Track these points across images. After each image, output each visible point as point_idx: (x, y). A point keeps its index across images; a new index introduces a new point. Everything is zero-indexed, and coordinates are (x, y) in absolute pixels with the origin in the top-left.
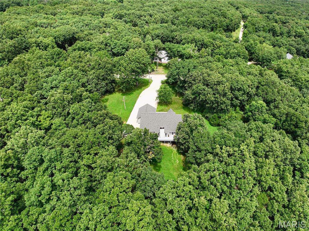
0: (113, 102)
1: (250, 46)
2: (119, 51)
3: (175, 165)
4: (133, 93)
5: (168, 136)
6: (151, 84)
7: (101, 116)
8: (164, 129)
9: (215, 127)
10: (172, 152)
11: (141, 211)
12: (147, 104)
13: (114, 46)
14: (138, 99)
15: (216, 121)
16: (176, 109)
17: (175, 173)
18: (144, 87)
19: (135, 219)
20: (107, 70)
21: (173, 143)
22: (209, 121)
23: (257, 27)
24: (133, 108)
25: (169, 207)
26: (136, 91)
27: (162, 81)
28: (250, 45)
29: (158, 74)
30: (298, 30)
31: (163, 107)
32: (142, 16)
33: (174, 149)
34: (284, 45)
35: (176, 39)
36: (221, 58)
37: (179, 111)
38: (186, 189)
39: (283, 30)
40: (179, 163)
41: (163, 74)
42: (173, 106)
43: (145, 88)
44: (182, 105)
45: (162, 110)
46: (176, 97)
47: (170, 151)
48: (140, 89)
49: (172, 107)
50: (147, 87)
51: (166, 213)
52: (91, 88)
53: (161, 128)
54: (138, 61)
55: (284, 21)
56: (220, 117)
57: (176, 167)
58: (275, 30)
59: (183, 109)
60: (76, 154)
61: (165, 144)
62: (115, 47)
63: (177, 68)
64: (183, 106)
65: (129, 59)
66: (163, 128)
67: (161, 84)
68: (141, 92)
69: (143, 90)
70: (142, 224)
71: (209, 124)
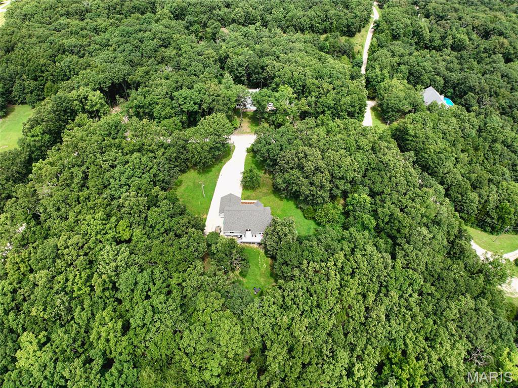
0: (188, 185)
1: (374, 79)
2: (190, 108)
3: (262, 269)
4: (211, 170)
5: (255, 236)
6: (234, 152)
7: (183, 226)
8: (250, 232)
9: (310, 221)
10: (259, 254)
11: (231, 330)
12: (231, 194)
13: (182, 101)
14: (219, 180)
15: (310, 214)
16: (265, 194)
17: (262, 279)
18: (224, 158)
19: (227, 337)
20: (179, 148)
21: (260, 244)
22: (303, 212)
23: (394, 27)
24: (213, 194)
25: (255, 325)
26: (216, 166)
27: (248, 149)
28: (374, 77)
29: (243, 133)
30: (458, 36)
31: (249, 193)
32: (214, 8)
33: (262, 251)
34: (426, 72)
35: (268, 71)
36: (325, 121)
37: (268, 197)
38: (271, 310)
39: (434, 36)
40: (266, 267)
41: (249, 133)
42: (261, 190)
43: (227, 161)
44: (272, 187)
45: (247, 198)
46: (265, 175)
47: (258, 253)
48: (219, 162)
49: (260, 192)
50: (229, 159)
51: (252, 330)
52: (163, 178)
53: (247, 230)
54: (218, 133)
55: (441, 15)
56: (315, 210)
57: (263, 272)
58: (422, 35)
59: (273, 195)
60: (166, 273)
61: (252, 245)
62: (185, 103)
63: (266, 142)
64: (273, 189)
65: (206, 131)
66: (250, 230)
67: (247, 153)
68: (221, 168)
69: (224, 164)
70: (233, 340)
71: (303, 216)
